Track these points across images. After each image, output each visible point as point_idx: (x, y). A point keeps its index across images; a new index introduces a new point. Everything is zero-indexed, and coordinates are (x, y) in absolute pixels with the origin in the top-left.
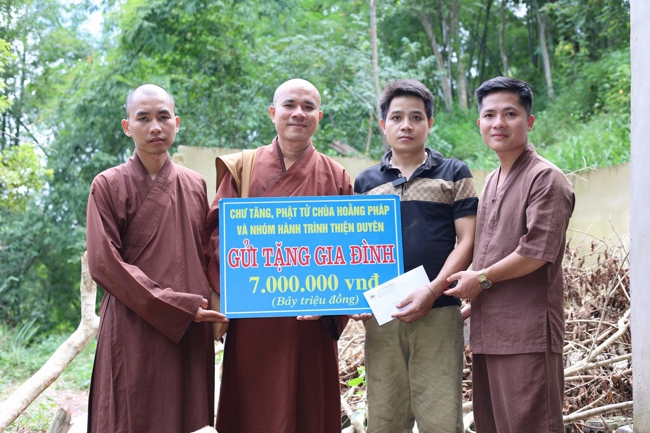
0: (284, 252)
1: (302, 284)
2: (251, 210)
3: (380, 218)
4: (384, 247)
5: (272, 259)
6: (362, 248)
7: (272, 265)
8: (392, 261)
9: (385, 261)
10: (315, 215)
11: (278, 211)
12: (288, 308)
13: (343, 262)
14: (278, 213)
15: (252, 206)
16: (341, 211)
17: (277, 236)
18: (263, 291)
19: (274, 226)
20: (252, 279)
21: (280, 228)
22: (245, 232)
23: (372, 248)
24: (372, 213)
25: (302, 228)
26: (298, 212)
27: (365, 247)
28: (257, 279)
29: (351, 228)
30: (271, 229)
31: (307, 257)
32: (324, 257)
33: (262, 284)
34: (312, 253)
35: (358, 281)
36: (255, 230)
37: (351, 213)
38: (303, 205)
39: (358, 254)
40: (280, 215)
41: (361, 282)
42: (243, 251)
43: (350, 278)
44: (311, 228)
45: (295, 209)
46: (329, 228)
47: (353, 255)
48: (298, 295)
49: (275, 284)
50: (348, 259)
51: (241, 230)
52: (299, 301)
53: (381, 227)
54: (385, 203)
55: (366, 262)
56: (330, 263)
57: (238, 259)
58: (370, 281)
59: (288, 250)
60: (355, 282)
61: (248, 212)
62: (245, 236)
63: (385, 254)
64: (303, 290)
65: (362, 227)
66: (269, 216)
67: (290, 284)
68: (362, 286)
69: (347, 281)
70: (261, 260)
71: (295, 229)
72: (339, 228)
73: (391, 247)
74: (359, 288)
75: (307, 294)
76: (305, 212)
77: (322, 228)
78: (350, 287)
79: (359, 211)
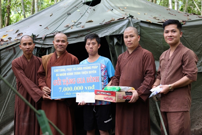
0: (69, 80)
1: (73, 89)
2: (60, 69)
3: (95, 69)
4: (96, 77)
5: (65, 82)
6: (90, 78)
7: (65, 84)
8: (98, 81)
9: (96, 81)
10: (77, 70)
11: (67, 69)
12: (69, 95)
13: (85, 82)
14: (67, 70)
15: (60, 68)
16: (84, 68)
17: (67, 76)
18: (62, 91)
19: (66, 73)
20: (60, 88)
21: (68, 74)
22: (58, 75)
23: (93, 78)
24: (93, 68)
25: (74, 73)
26: (73, 69)
27: (91, 78)
28: (61, 88)
29: (87, 72)
30: (65, 74)
31: (75, 81)
32: (79, 81)
33: (62, 89)
34: (76, 80)
35: (89, 87)
36: (61, 75)
37: (87, 68)
38: (74, 67)
39: (89, 80)
40: (68, 70)
41: (90, 87)
42: (57, 81)
43: (86, 86)
44: (76, 73)
45: (72, 68)
46: (81, 73)
47: (88, 80)
48: (72, 92)
49: (66, 89)
50: (86, 82)
51: (57, 75)
52: (72, 93)
53: (95, 72)
54: (96, 65)
55: (91, 82)
56: (81, 82)
57: (56, 83)
58: (92, 87)
59: (70, 80)
60: (88, 87)
61: (59, 70)
62: (58, 77)
63: (96, 79)
64: (73, 90)
65: (90, 72)
66: (65, 71)
67: (70, 89)
68: (90, 89)
69: (86, 87)
70: (62, 83)
71: (72, 74)
72: (84, 73)
73: (98, 77)
74: (89, 89)
75: (74, 91)
76: (74, 69)
77: (79, 73)
78: (86, 89)
79: (89, 68)
